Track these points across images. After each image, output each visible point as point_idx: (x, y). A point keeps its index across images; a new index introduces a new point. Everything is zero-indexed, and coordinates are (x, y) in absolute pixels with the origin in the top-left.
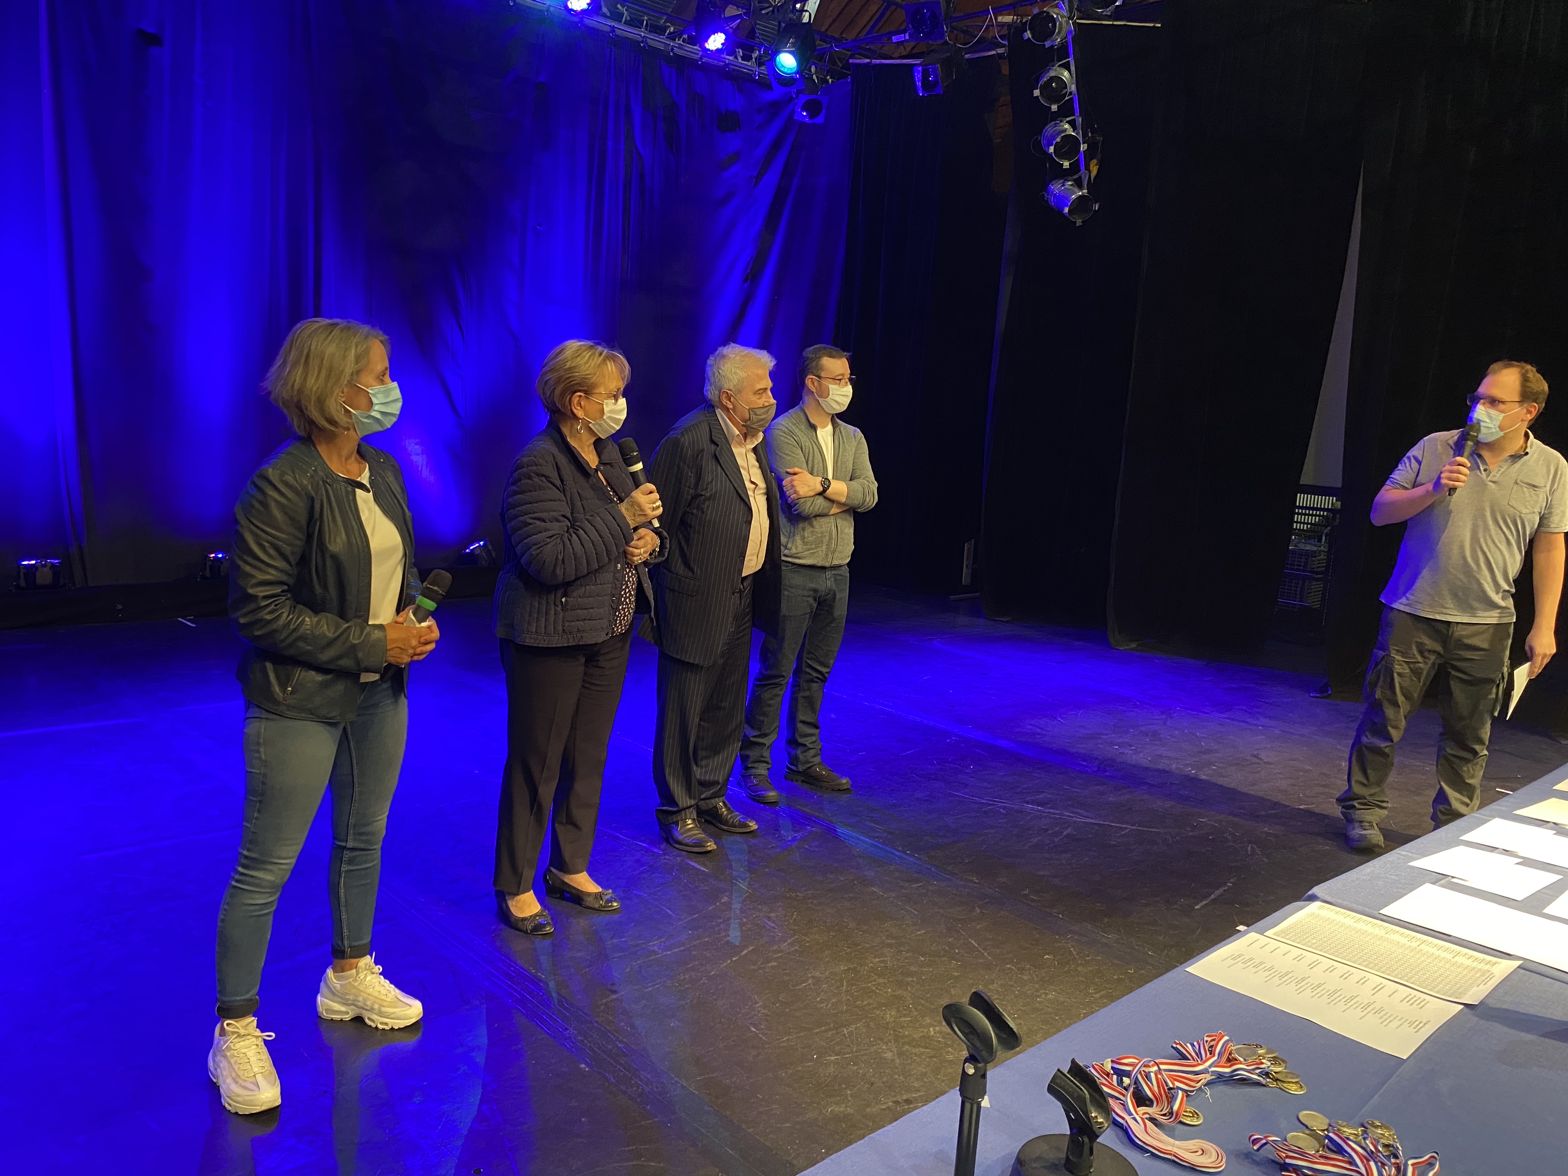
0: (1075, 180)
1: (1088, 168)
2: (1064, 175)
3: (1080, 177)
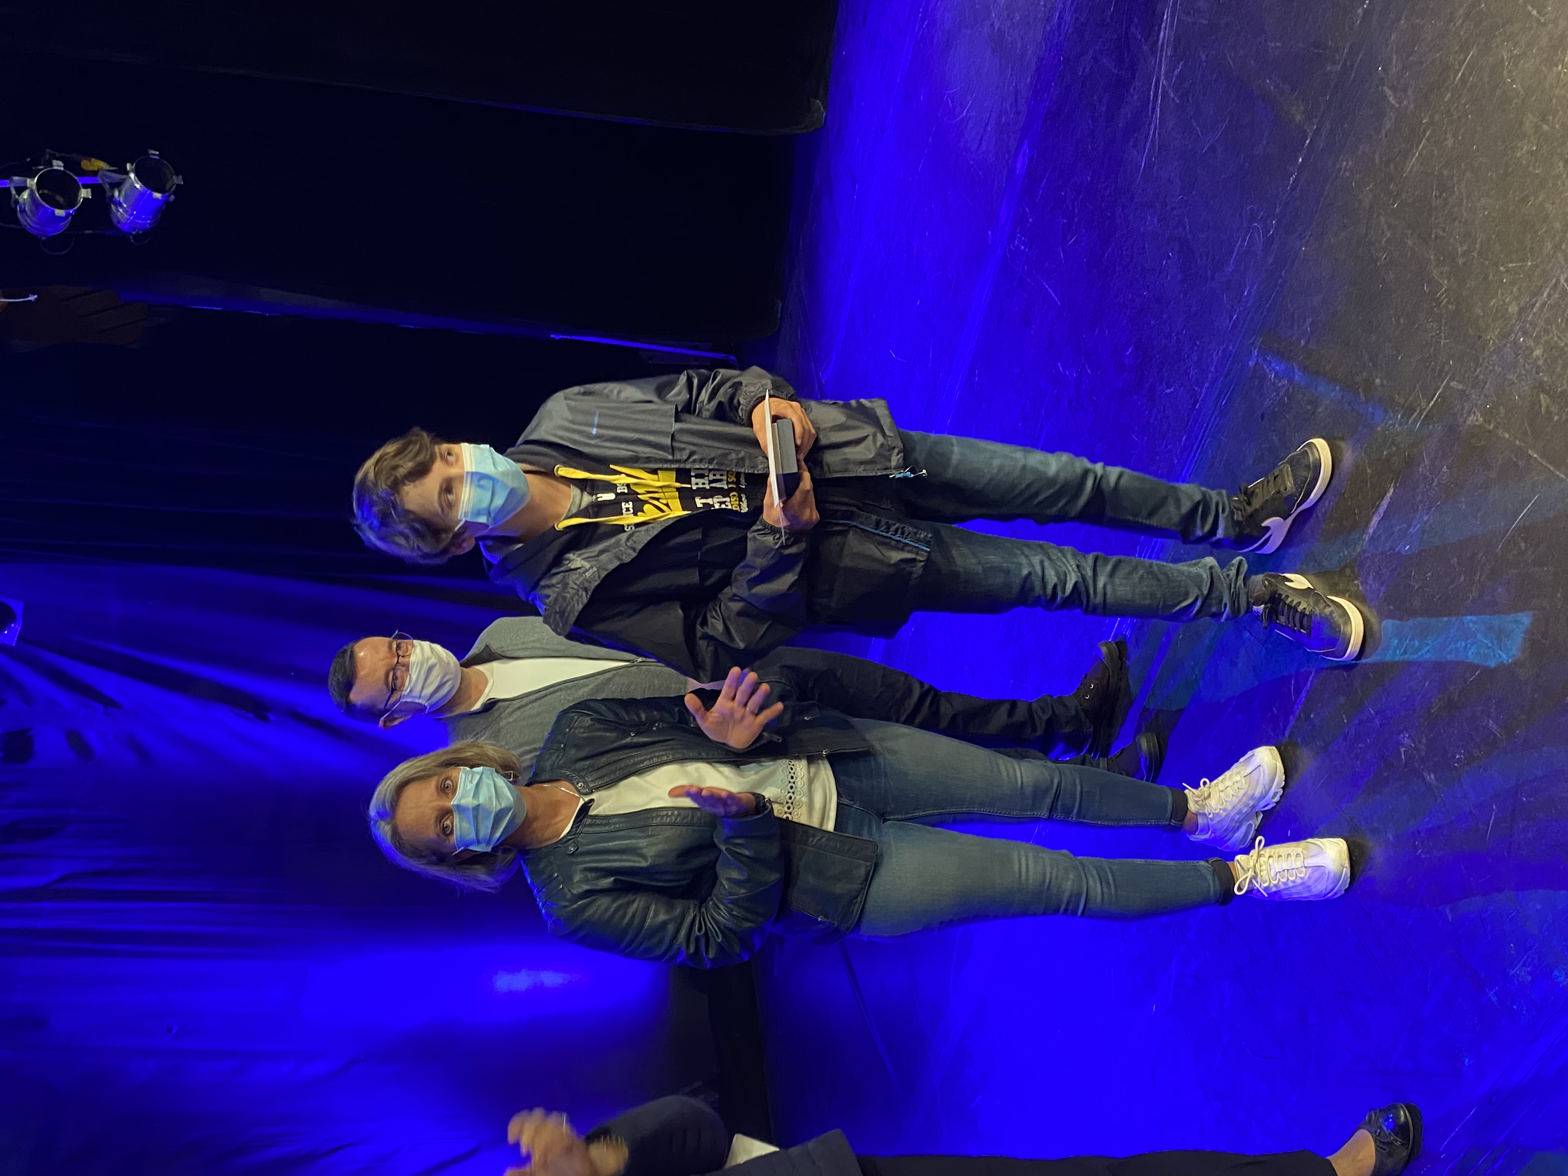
0: (113, 187)
1: (95, 173)
2: (102, 202)
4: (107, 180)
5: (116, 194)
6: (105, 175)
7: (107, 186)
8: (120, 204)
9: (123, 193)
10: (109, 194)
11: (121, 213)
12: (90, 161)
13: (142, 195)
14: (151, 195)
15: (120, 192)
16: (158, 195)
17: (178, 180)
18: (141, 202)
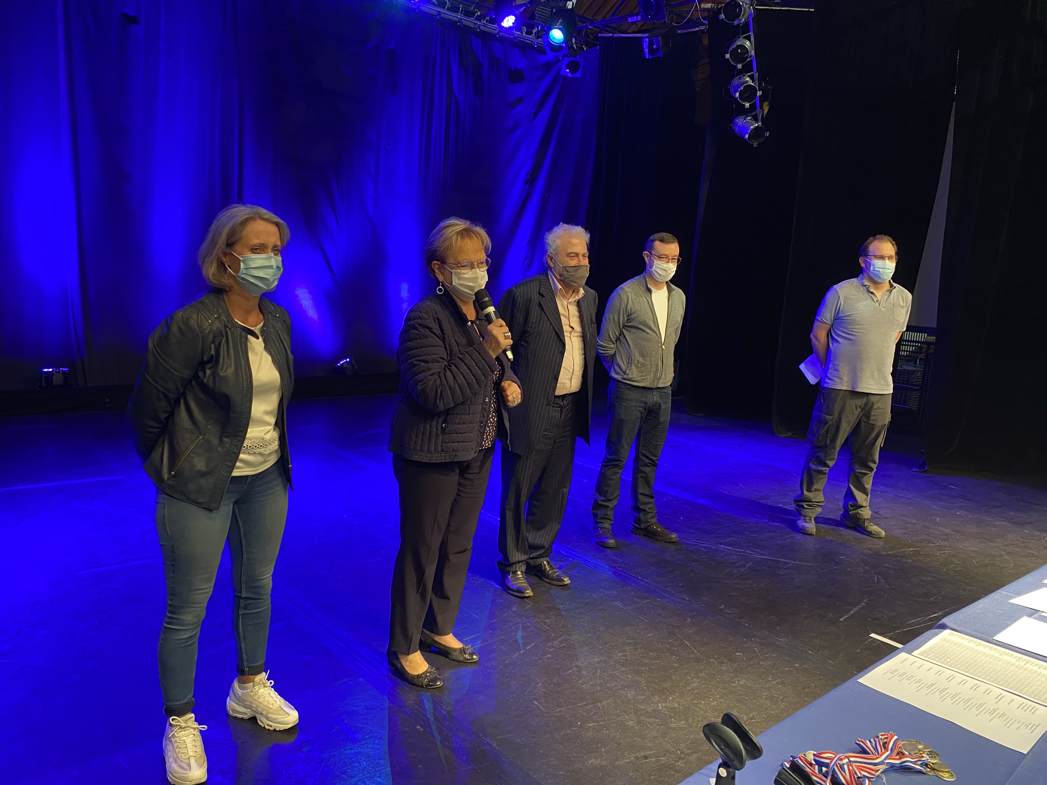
0: (752, 116)
1: (761, 108)
2: (745, 112)
3: (756, 114)
4: (758, 114)
5: (749, 118)
6: (760, 112)
7: (753, 114)
8: (745, 119)
9: (750, 121)
10: (749, 115)
11: (740, 121)
12: (768, 105)
13: (748, 129)
14: (747, 133)
15: (751, 119)
16: (747, 136)
17: (755, 145)
18: (744, 129)
